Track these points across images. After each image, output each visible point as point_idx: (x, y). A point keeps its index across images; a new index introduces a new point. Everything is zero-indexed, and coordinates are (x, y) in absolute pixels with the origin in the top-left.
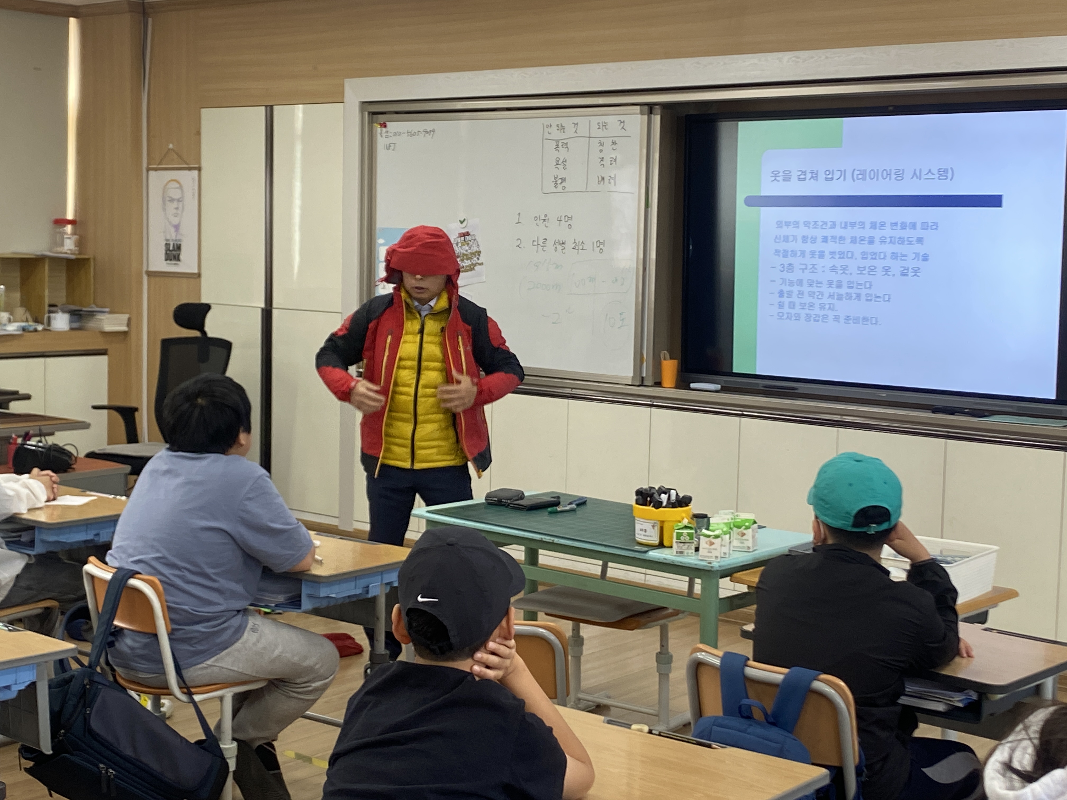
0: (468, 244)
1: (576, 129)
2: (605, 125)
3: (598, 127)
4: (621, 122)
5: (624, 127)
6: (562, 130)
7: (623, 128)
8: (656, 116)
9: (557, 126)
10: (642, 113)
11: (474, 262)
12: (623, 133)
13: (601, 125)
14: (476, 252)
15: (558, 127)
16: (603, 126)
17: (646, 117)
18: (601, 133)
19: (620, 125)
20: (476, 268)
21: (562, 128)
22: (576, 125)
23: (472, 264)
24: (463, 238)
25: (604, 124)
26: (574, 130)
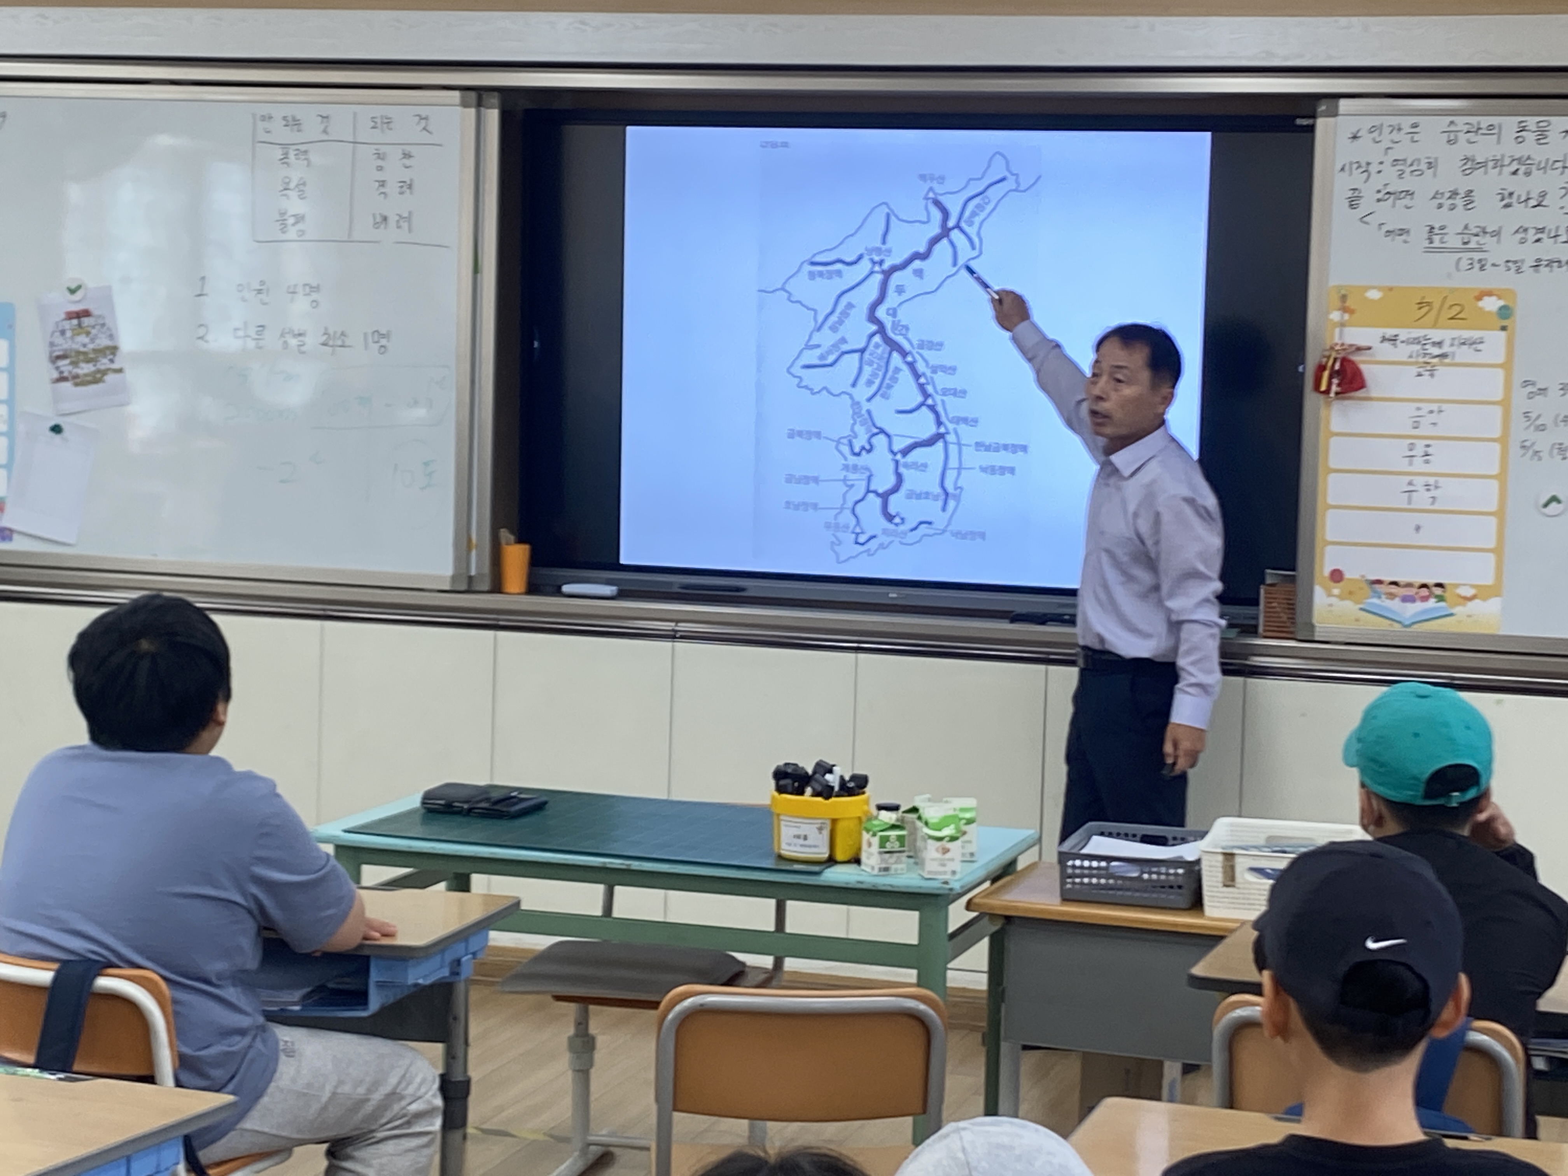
0: (88, 334)
1: (326, 127)
2: (388, 122)
3: (372, 124)
4: (422, 118)
5: (428, 128)
6: (296, 127)
7: (424, 129)
8: (490, 111)
9: (285, 118)
10: (465, 104)
11: (103, 367)
12: (425, 138)
13: (378, 120)
14: (108, 348)
15: (287, 121)
16: (383, 123)
17: (472, 111)
18: (377, 136)
19: (418, 123)
20: (106, 378)
21: (294, 123)
22: (325, 120)
23: (99, 371)
24: (75, 322)
25: (386, 121)
26: (322, 127)
